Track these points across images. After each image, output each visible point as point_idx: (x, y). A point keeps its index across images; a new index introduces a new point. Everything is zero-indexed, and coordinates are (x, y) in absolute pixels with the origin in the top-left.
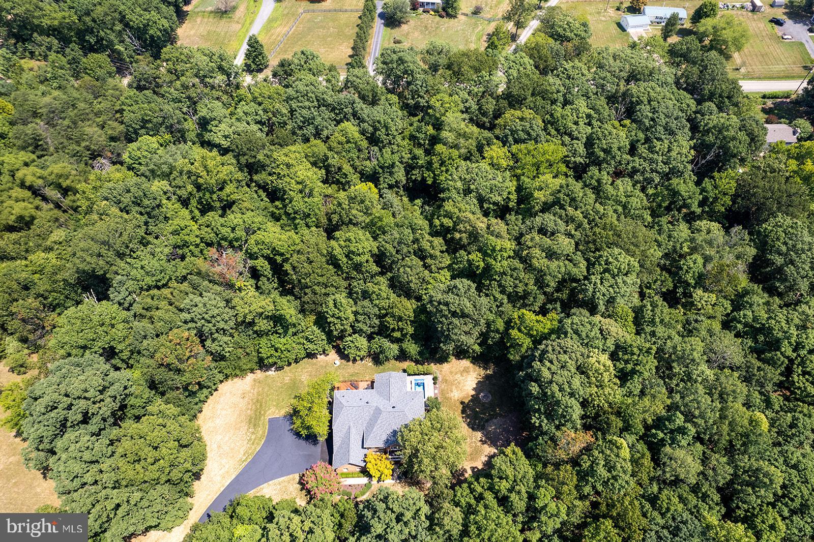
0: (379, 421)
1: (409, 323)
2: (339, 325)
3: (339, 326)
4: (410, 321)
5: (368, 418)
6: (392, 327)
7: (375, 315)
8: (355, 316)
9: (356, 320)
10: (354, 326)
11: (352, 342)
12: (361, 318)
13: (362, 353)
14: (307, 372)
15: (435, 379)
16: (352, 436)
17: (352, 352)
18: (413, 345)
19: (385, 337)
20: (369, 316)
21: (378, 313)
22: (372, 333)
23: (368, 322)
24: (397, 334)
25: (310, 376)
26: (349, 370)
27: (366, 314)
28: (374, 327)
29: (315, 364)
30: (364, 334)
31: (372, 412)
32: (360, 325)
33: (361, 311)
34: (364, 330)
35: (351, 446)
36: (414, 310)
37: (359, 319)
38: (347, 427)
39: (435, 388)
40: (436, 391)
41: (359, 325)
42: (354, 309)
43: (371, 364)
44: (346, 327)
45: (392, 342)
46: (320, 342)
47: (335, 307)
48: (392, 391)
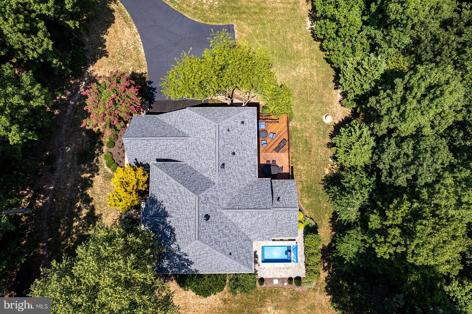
0: (182, 188)
1: (399, 250)
2: (389, 105)
3: (386, 103)
4: (404, 254)
5: (197, 168)
6: (389, 214)
7: (415, 177)
8: (412, 136)
9: (403, 139)
10: (390, 137)
11: (360, 137)
12: (408, 147)
13: (342, 157)
14: (311, 75)
15: (298, 280)
16: (169, 141)
17: (343, 139)
18: (355, 250)
19: (371, 199)
20: (412, 163)
21: (421, 182)
22: (379, 171)
23: (399, 163)
24: (375, 221)
25: (305, 80)
26: (315, 138)
27: (416, 157)
28: (390, 175)
29: (325, 86)
30: (376, 157)
31: (206, 175)
32: (392, 149)
33: (423, 145)
34: (384, 156)
35: (153, 141)
36: (432, 267)
37: (405, 145)
38: (187, 132)
39: (281, 280)
40: (276, 282)
41: (393, 146)
42: (427, 131)
43: (327, 172)
44: (386, 118)
45: (362, 210)
46: (358, 84)
47: (430, 88)
48: (247, 213)
